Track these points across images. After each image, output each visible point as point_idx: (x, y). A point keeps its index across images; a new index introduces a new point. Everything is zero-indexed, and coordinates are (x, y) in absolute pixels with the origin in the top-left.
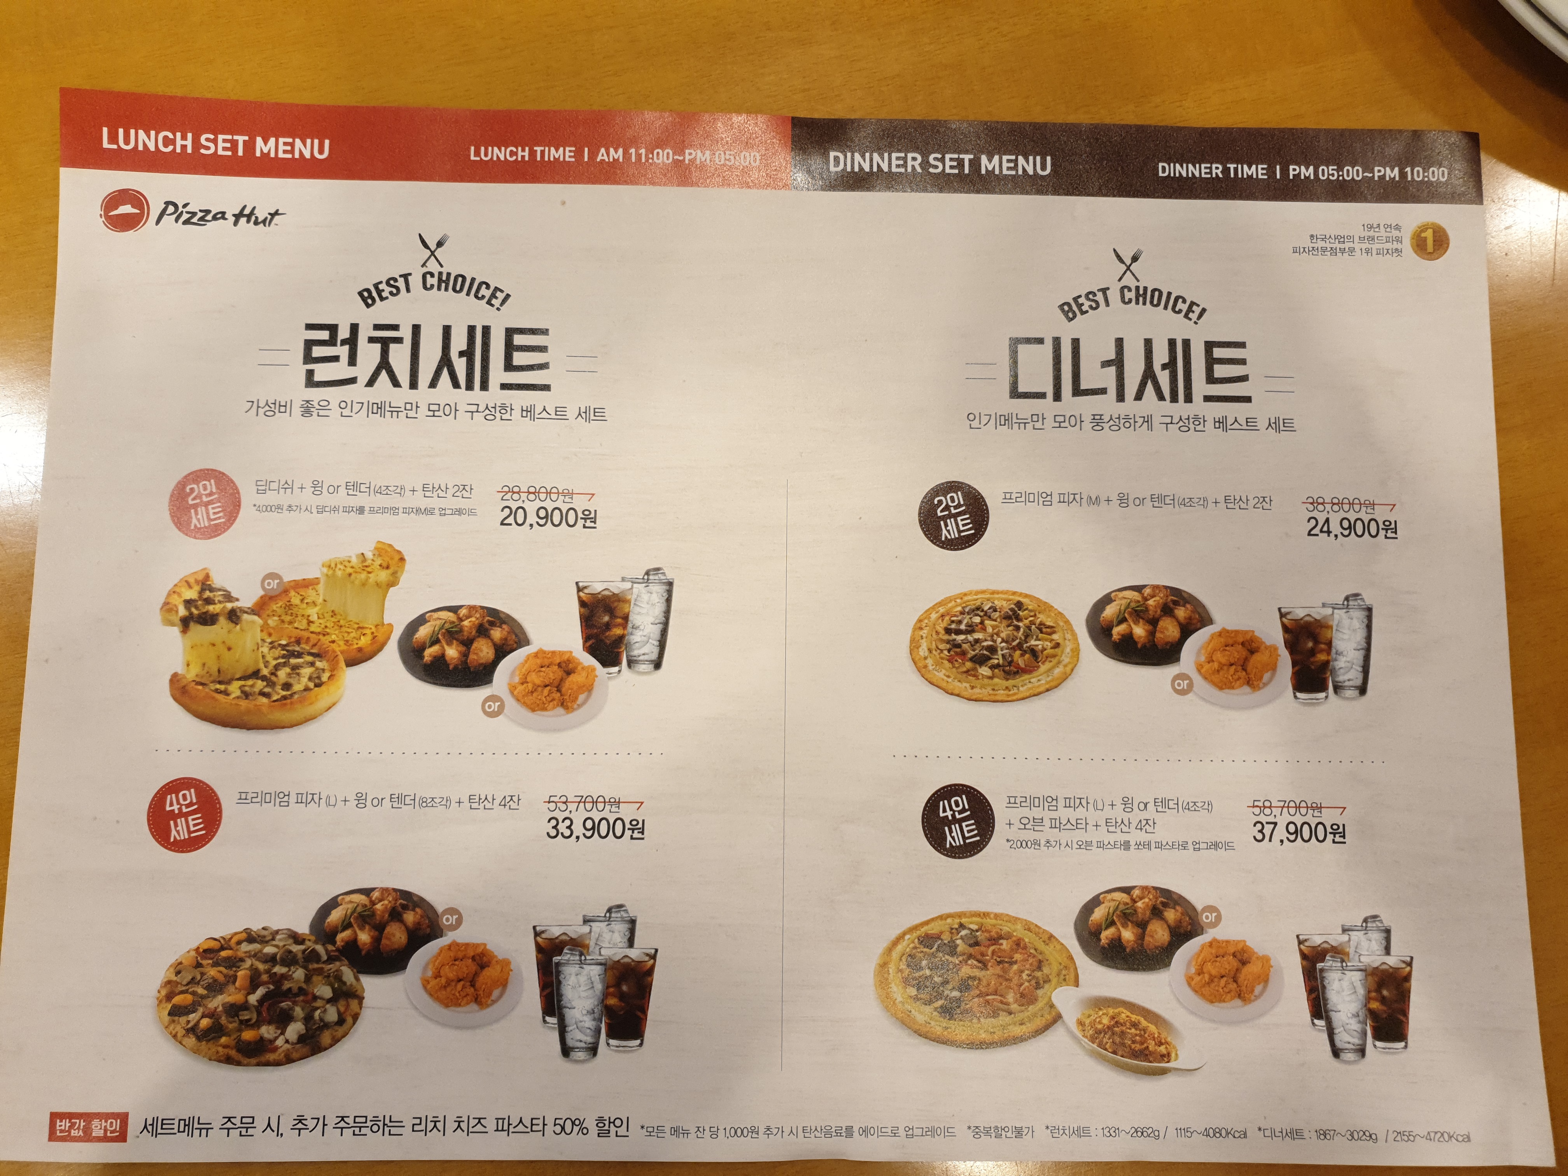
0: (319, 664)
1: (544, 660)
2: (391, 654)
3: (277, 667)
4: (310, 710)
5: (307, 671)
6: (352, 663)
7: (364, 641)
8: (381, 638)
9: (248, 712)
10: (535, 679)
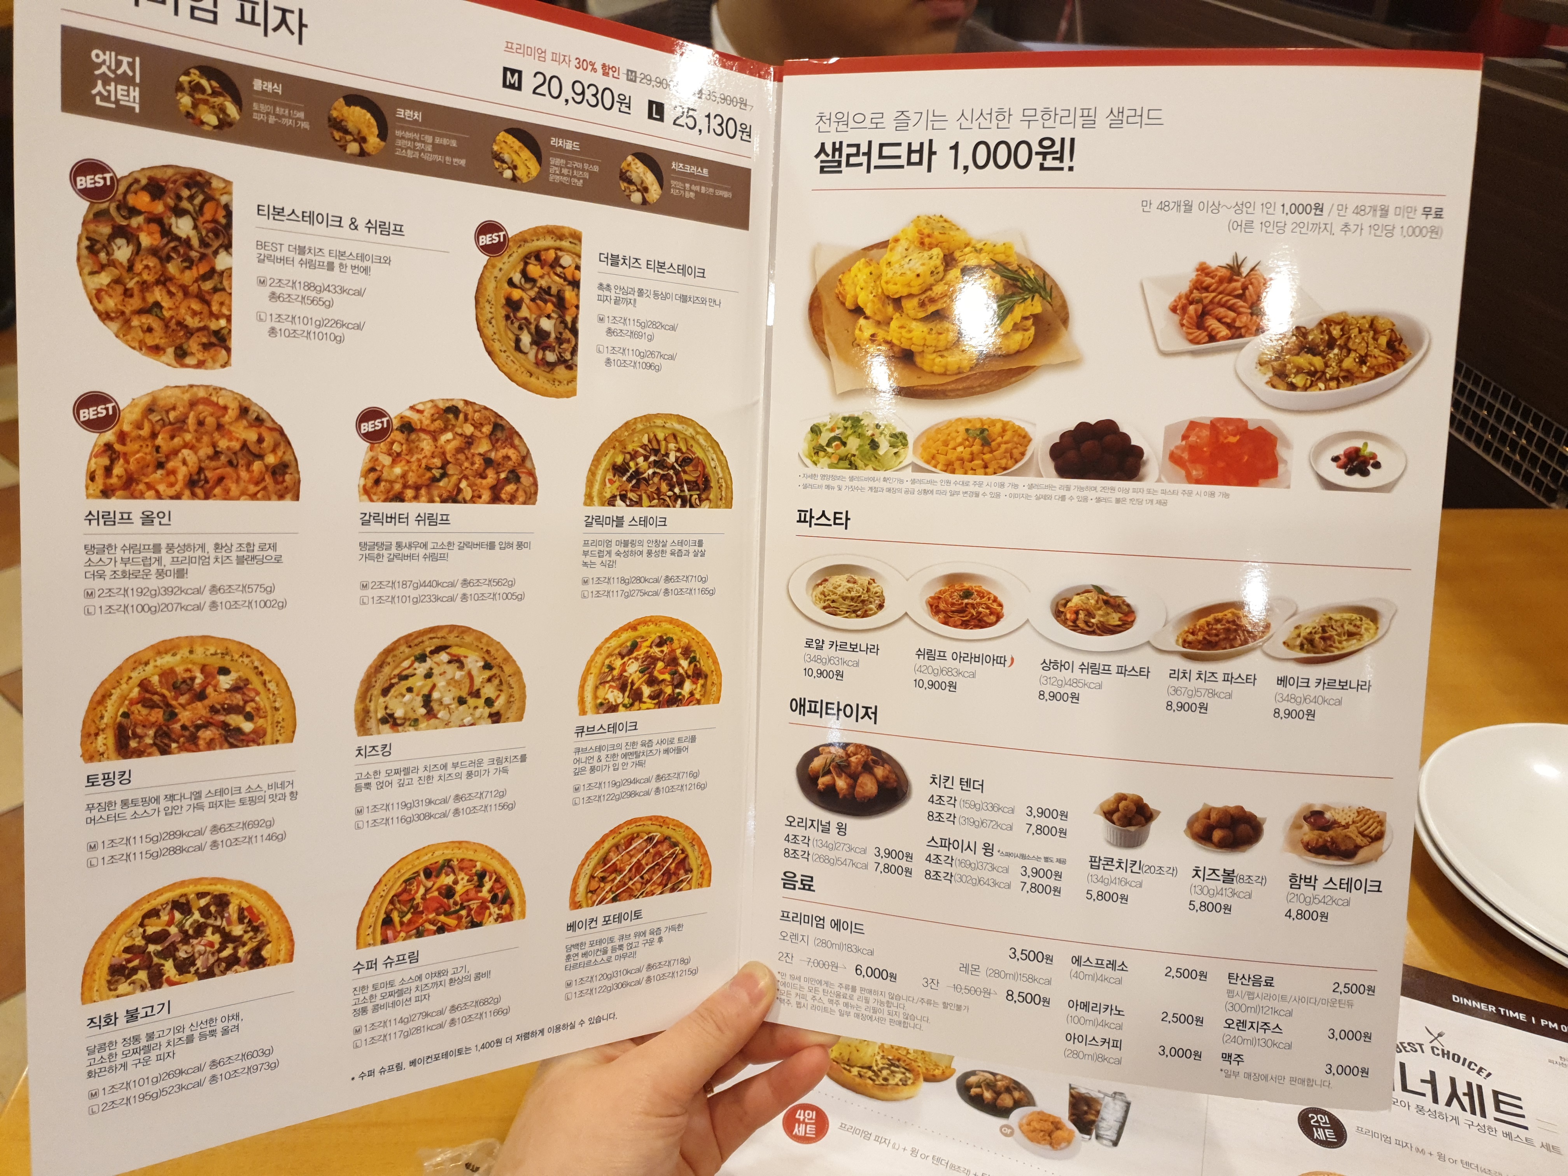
0: (908, 1074)
1: (1043, 1117)
2: (952, 1083)
3: (883, 1068)
4: (895, 1096)
5: (899, 1076)
6: (926, 1080)
7: (937, 1072)
8: (947, 1072)
9: (859, 1084)
10: (1035, 1124)
